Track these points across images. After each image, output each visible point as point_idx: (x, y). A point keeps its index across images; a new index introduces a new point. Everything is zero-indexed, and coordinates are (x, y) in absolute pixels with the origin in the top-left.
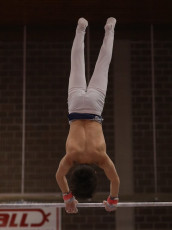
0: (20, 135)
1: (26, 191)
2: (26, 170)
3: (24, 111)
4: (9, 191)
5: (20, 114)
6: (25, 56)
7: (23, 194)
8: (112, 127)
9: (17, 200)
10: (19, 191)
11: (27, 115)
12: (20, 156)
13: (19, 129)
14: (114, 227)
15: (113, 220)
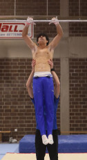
1: (16, 14)
2: (17, 4)
4: (8, 15)
7: (15, 16)
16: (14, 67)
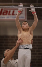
16: (12, 43)
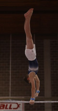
0: (9, 75)
1: (11, 96)
2: (11, 88)
3: (11, 66)
4: (5, 96)
5: (9, 67)
6: (11, 46)
7: (10, 97)
8: (43, 72)
9: (8, 99)
10: (9, 96)
11: (12, 67)
12: (9, 83)
13: (9, 73)
14: (44, 109)
15: (44, 107)
